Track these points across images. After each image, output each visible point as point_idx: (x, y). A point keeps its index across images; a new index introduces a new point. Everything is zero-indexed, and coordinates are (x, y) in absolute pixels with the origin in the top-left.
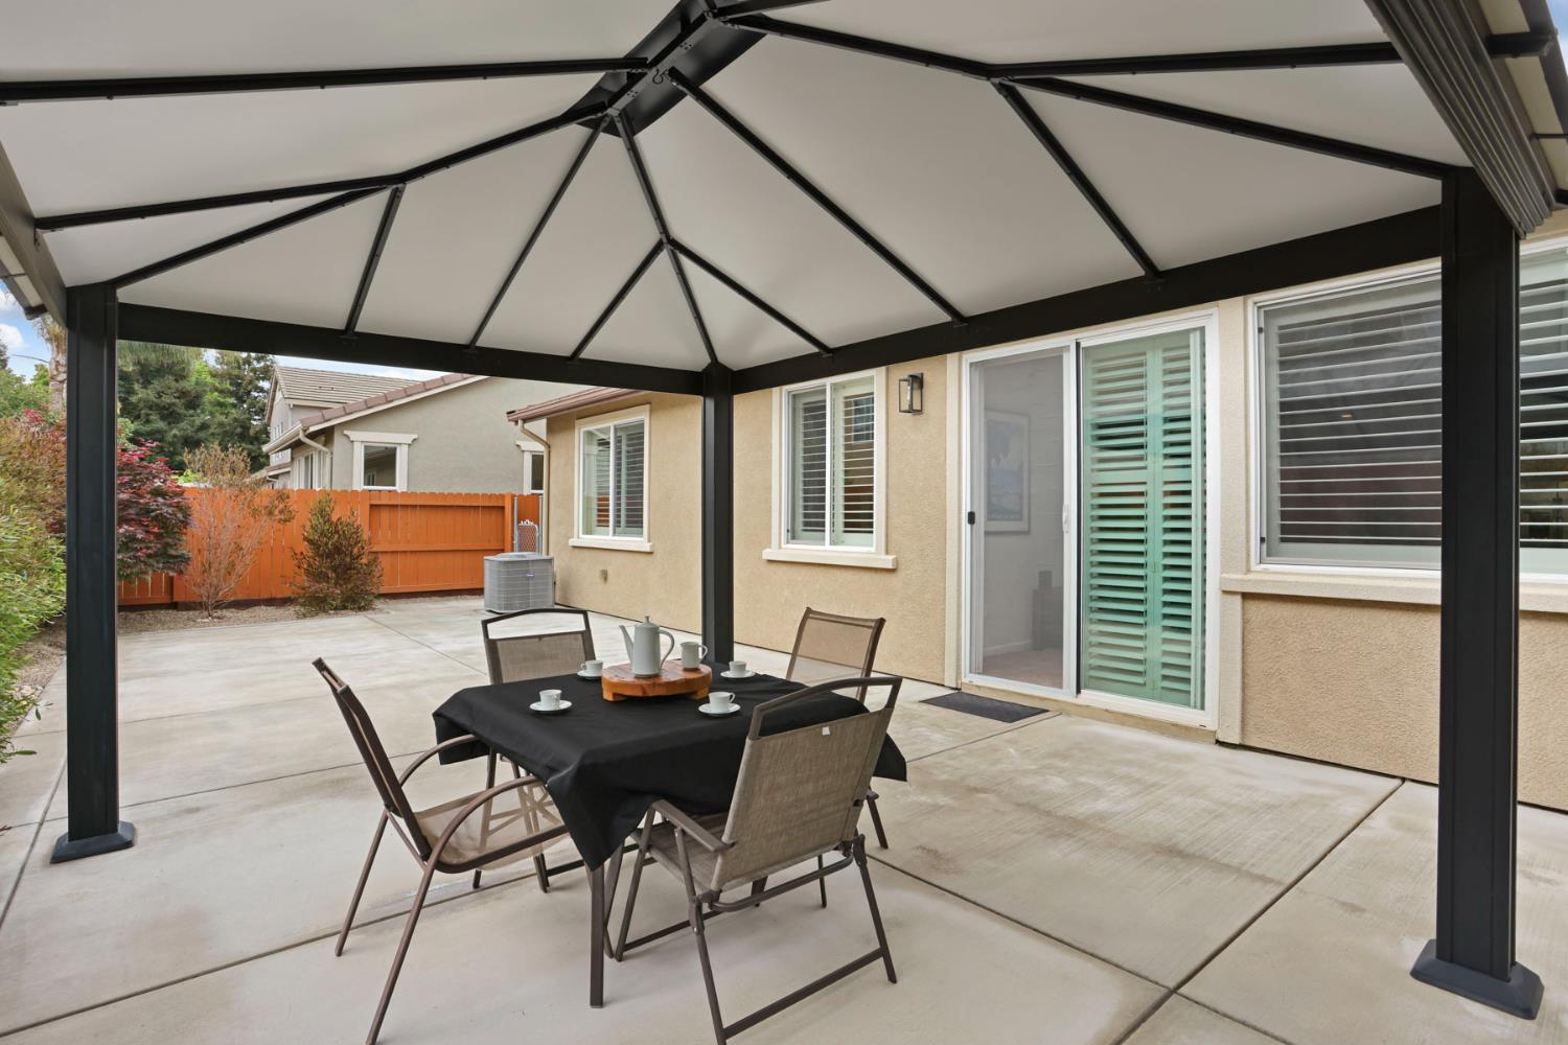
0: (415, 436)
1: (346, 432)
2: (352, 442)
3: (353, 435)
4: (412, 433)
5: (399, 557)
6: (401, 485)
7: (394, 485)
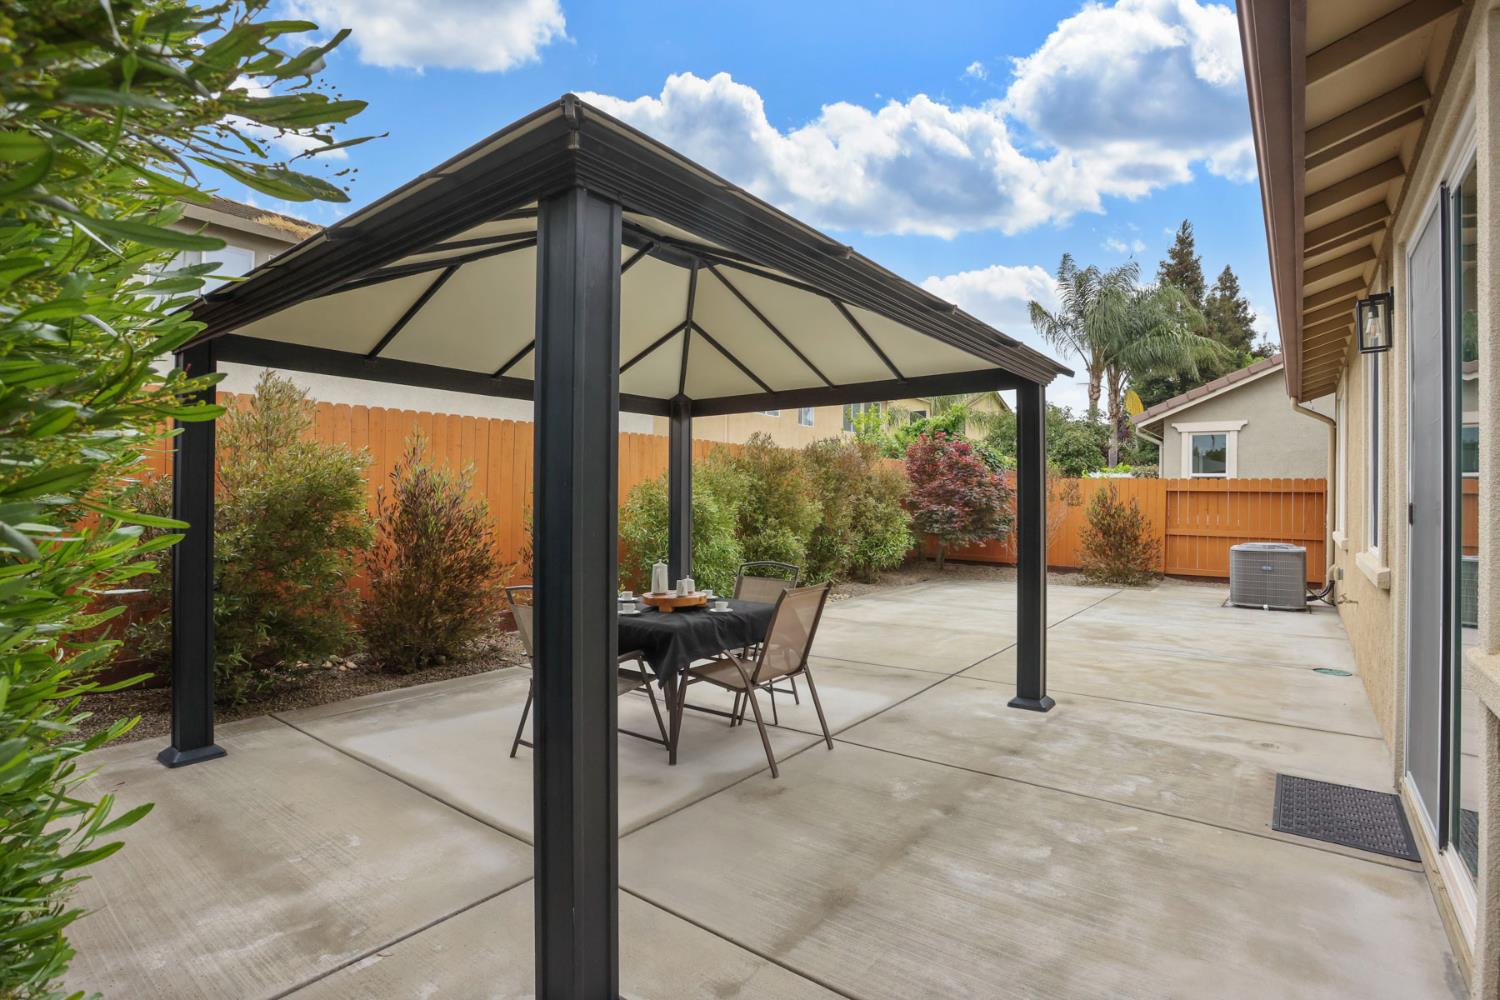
0: (1245, 422)
1: (1173, 425)
2: (1181, 433)
3: (1181, 426)
4: (1241, 419)
5: (1198, 543)
6: (1231, 472)
7: (1224, 472)
